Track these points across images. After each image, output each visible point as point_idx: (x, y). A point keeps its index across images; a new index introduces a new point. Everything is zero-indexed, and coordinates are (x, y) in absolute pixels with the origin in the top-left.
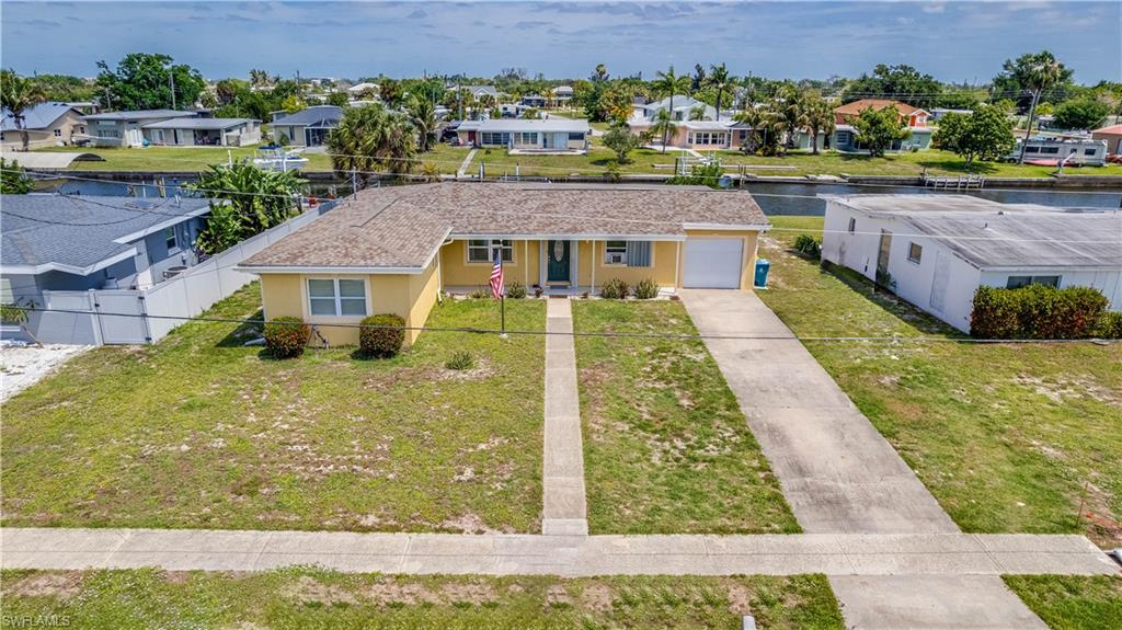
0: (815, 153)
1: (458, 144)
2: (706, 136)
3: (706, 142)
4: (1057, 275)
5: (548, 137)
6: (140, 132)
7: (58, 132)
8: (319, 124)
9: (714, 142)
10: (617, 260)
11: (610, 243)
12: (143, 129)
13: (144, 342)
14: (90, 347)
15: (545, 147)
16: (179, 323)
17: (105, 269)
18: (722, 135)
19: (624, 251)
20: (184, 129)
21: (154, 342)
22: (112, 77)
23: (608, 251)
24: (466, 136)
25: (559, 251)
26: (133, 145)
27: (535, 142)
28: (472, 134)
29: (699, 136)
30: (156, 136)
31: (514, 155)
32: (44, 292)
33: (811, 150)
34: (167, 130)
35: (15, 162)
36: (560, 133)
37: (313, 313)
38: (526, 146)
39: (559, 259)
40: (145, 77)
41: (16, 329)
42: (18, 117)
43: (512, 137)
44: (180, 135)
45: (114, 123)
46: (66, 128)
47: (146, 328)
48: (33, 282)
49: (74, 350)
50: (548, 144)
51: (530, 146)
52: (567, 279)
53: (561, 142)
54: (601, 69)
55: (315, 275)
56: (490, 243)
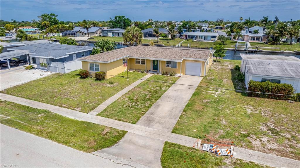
0: (291, 44)
1: (182, 38)
2: (254, 38)
3: (254, 40)
4: (280, 79)
5: (206, 38)
6: (112, 33)
7: (97, 33)
8: (147, 32)
9: (257, 40)
10: (168, 66)
11: (167, 62)
12: (113, 33)
13: (64, 73)
14: (56, 73)
15: (205, 40)
16: (71, 71)
17: (65, 58)
18: (259, 38)
19: (171, 64)
20: (121, 33)
21: (66, 73)
22: (112, 21)
23: (167, 63)
24: (185, 36)
25: (156, 63)
26: (110, 36)
27: (202, 38)
28: (186, 36)
29: (252, 38)
30: (115, 34)
31: (194, 41)
32: (51, 62)
33: (290, 43)
34: (117, 33)
35: (74, 39)
36: (209, 36)
37: (91, 70)
38: (199, 39)
39: (156, 65)
40: (118, 21)
41: (46, 68)
42: (87, 30)
43: (196, 37)
44: (120, 34)
45: (106, 31)
46: (98, 32)
47: (65, 71)
48: (49, 60)
49: (53, 73)
50: (206, 39)
51: (201, 39)
52: (157, 70)
53: (209, 38)
54: (241, 19)
55: (91, 62)
56: (140, 60)
